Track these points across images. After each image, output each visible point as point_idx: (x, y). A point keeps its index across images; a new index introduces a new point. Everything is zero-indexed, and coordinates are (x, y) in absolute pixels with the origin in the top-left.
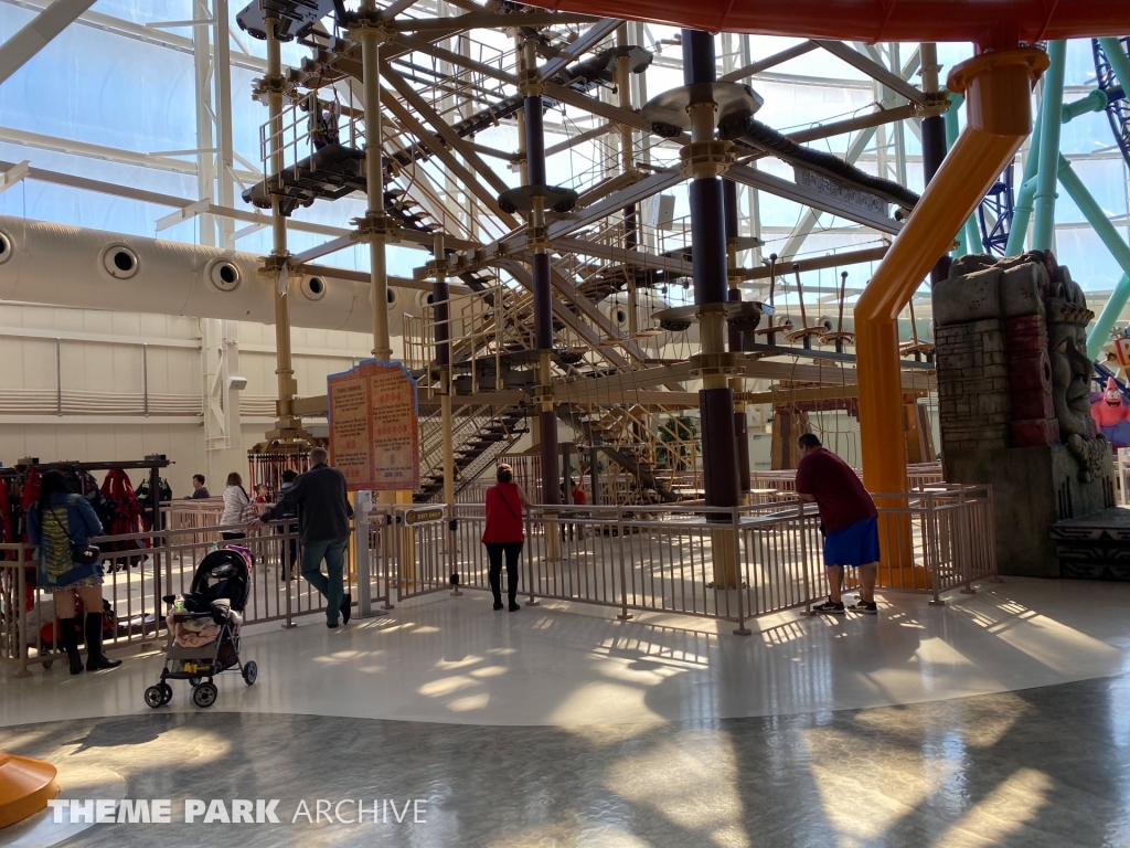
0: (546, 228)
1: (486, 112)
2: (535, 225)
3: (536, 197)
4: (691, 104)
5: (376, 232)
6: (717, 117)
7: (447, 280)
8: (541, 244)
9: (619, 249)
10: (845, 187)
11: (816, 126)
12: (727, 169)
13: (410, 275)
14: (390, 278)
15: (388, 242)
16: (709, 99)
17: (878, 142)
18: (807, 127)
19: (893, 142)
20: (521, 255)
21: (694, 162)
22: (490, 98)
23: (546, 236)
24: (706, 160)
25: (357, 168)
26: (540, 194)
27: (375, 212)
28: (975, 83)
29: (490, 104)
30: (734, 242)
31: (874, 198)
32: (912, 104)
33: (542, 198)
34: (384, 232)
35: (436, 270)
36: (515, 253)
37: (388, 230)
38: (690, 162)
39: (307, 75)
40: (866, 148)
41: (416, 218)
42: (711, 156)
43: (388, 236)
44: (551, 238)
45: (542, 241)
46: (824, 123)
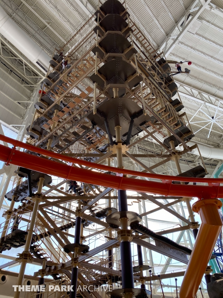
0: (78, 258)
1: (70, 224)
2: (75, 257)
3: (76, 248)
4: (120, 218)
5: (24, 258)
6: (129, 223)
7: (45, 277)
8: (76, 264)
9: (105, 268)
10: (172, 248)
11: (163, 230)
12: (132, 239)
13: (33, 275)
14: (25, 275)
15: (28, 262)
16: (126, 216)
17: (184, 239)
18: (160, 231)
19: (188, 240)
20: (70, 268)
21: (121, 236)
22: (72, 220)
23: (77, 261)
24: (125, 235)
25: (24, 237)
26: (77, 247)
27: (26, 252)
28: (201, 209)
29: (72, 221)
30: (142, 267)
31: (182, 253)
32: (189, 225)
33: (78, 248)
34: (27, 259)
35: (41, 273)
36: (67, 267)
37: (28, 258)
38: (120, 236)
39: (19, 210)
40: (181, 241)
41: (41, 255)
42: (126, 234)
43: (28, 260)
44: (79, 262)
45: (76, 263)
46: (165, 230)
